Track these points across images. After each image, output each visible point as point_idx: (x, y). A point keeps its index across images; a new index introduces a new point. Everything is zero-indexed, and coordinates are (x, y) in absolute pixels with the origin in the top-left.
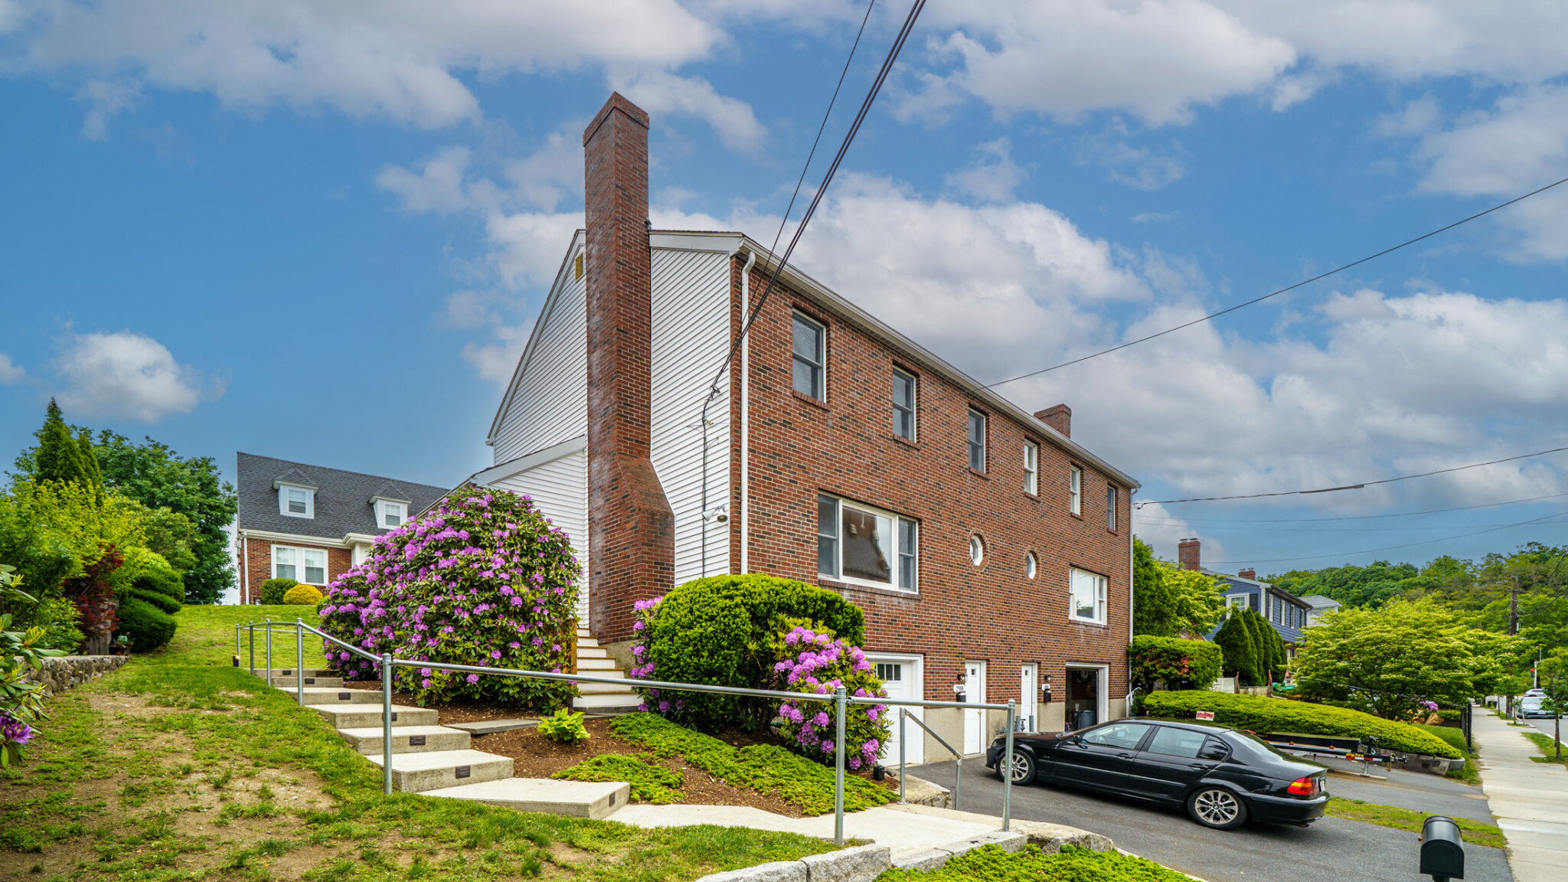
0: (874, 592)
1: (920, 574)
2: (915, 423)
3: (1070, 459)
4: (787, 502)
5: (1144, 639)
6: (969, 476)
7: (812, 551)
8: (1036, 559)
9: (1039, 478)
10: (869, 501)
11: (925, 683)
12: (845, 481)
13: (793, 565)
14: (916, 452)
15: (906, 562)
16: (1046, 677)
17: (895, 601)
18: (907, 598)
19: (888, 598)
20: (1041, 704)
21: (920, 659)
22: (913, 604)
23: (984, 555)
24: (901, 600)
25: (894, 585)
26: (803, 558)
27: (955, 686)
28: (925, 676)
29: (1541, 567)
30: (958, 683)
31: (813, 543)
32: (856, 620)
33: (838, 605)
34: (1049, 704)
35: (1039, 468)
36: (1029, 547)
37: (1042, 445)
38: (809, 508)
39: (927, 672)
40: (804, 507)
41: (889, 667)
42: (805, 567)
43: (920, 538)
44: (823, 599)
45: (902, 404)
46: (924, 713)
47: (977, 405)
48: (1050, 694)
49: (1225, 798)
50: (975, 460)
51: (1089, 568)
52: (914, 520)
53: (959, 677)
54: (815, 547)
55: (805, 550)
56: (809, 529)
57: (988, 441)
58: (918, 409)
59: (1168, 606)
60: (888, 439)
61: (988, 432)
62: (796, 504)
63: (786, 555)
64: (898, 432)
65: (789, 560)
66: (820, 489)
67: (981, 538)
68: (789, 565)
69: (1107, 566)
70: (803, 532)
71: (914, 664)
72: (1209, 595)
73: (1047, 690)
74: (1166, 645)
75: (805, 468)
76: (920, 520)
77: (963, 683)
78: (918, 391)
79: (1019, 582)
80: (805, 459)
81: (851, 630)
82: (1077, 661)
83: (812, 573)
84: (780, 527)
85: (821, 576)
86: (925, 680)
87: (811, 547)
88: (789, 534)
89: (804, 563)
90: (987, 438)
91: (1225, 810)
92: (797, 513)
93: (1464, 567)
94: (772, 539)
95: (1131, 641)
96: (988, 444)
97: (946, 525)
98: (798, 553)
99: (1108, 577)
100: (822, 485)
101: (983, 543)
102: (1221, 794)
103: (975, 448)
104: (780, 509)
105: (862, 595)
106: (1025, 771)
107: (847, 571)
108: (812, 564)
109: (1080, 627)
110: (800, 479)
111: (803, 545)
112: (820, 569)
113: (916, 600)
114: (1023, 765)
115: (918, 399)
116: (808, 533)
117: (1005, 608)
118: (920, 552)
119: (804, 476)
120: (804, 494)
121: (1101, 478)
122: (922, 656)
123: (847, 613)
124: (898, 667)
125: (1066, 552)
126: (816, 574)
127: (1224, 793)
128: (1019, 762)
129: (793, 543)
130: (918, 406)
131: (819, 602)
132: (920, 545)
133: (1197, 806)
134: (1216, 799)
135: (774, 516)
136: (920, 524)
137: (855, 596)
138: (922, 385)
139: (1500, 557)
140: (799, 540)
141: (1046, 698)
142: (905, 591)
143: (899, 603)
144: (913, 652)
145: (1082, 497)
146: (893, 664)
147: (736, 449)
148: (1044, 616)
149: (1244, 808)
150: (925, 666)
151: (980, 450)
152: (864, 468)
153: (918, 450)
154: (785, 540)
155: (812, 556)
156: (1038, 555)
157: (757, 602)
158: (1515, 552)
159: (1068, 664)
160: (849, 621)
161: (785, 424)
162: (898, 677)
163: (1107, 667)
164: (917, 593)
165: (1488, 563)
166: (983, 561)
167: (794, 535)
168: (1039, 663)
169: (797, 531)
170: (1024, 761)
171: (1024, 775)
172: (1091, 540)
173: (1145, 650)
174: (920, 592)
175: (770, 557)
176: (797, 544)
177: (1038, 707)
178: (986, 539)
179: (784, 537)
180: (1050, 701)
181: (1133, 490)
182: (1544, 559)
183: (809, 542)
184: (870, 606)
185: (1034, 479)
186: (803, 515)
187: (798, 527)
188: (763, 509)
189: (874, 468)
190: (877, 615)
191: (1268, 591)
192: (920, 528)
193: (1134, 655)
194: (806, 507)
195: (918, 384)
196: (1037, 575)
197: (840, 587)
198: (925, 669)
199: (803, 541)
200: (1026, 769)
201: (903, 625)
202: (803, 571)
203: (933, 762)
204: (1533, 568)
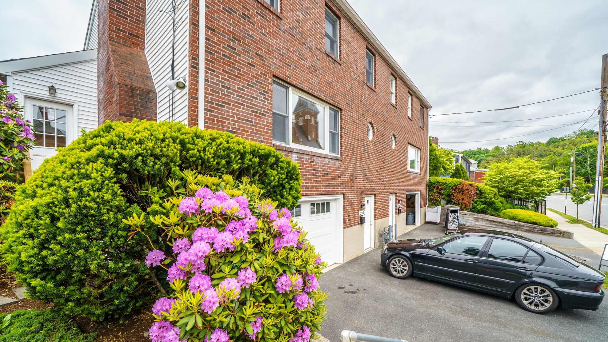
0: (313, 155)
1: (341, 144)
2: (338, 48)
3: (408, 89)
4: (246, 80)
5: (433, 179)
6: (367, 88)
7: (267, 122)
8: (395, 139)
9: (396, 97)
10: (310, 91)
11: (344, 212)
12: (293, 74)
13: (251, 132)
14: (339, 66)
15: (333, 136)
16: (399, 201)
17: (327, 161)
18: (334, 159)
19: (323, 159)
20: (397, 215)
21: (341, 197)
22: (337, 162)
23: (373, 135)
24: (330, 160)
25: (326, 151)
26: (259, 127)
27: (360, 212)
28: (344, 208)
29: (524, 149)
30: (361, 210)
31: (268, 116)
32: (292, 175)
33: (272, 160)
34: (400, 214)
35: (396, 91)
36: (392, 133)
37: (398, 79)
38: (265, 88)
39: (345, 205)
40: (261, 87)
41: (323, 204)
42: (261, 135)
43: (341, 121)
44: (253, 153)
45: (330, 33)
46: (344, 231)
47: (370, 48)
48: (401, 210)
49: (543, 291)
50: (368, 79)
51: (415, 145)
52: (338, 110)
53: (362, 206)
54: (270, 120)
55: (262, 121)
56: (266, 105)
57: (375, 70)
58: (340, 40)
59: (439, 163)
60: (322, 52)
61: (375, 65)
62: (254, 84)
63: (244, 123)
64: (328, 48)
65: (248, 128)
66: (274, 76)
67: (372, 125)
68: (248, 132)
69: (420, 144)
70: (260, 107)
71: (338, 201)
72: (450, 158)
73: (400, 207)
74: (444, 181)
75: (262, 56)
76: (341, 110)
77: (364, 209)
78: (340, 28)
79: (389, 151)
80: (262, 50)
81: (287, 186)
82: (410, 191)
83: (268, 139)
84: (239, 100)
85: (275, 142)
86: (344, 210)
87: (267, 119)
88: (247, 106)
89: (261, 131)
90: (375, 69)
91: (542, 300)
92: (254, 91)
93: (502, 149)
94: (231, 109)
95: (428, 180)
96: (375, 72)
97: (355, 114)
98: (256, 123)
99: (420, 149)
100: (276, 73)
101: (373, 128)
102: (540, 288)
103: (369, 74)
104: (239, 85)
105: (305, 157)
106: (405, 270)
107: (296, 140)
108: (267, 133)
109: (412, 174)
110: (258, 65)
111: (260, 117)
112: (274, 137)
113: (339, 160)
114: (405, 266)
115: (340, 33)
116: (264, 108)
117: (383, 165)
118: (341, 130)
119: (261, 63)
120: (261, 76)
121: (418, 101)
122: (342, 196)
123: (282, 168)
124: (328, 204)
125: (407, 136)
126: (271, 140)
127: (542, 288)
128: (402, 263)
129: (252, 115)
130: (340, 37)
131: (249, 157)
132: (341, 126)
133: (523, 296)
134: (536, 292)
135: (233, 90)
136: (341, 112)
137: (300, 158)
138: (342, 25)
139: (511, 146)
140: (257, 113)
141: (399, 211)
142: (333, 155)
143: (329, 162)
144: (337, 194)
145: (412, 109)
146: (326, 202)
147: (194, 24)
148: (398, 169)
149: (557, 299)
150: (344, 201)
151: (371, 76)
152: (307, 68)
153: (341, 65)
154: (244, 111)
155: (268, 126)
156: (396, 137)
157: (132, 153)
158: (516, 144)
159: (407, 193)
160: (284, 176)
161: (244, 16)
162: (328, 211)
163: (420, 192)
164: (339, 156)
165: (508, 148)
166: (373, 138)
167: (252, 108)
168: (396, 194)
169: (255, 105)
170: (405, 263)
171: (405, 272)
172: (415, 131)
173: (434, 184)
174: (341, 155)
175: (229, 124)
176: (255, 116)
177: (396, 216)
178: (374, 126)
179: (243, 108)
180: (401, 213)
181: (428, 109)
182: (524, 146)
183: (265, 115)
184: (311, 165)
185: (394, 96)
186: (260, 93)
187: (256, 102)
188: (222, 82)
189: (313, 70)
190: (316, 170)
191: (462, 157)
192: (341, 115)
193: (429, 186)
194: (263, 87)
195: (340, 24)
196: (395, 147)
197: (290, 151)
198: (344, 203)
199: (260, 114)
200: (407, 268)
201: (331, 177)
202: (260, 138)
203: (349, 260)
204: (521, 149)
